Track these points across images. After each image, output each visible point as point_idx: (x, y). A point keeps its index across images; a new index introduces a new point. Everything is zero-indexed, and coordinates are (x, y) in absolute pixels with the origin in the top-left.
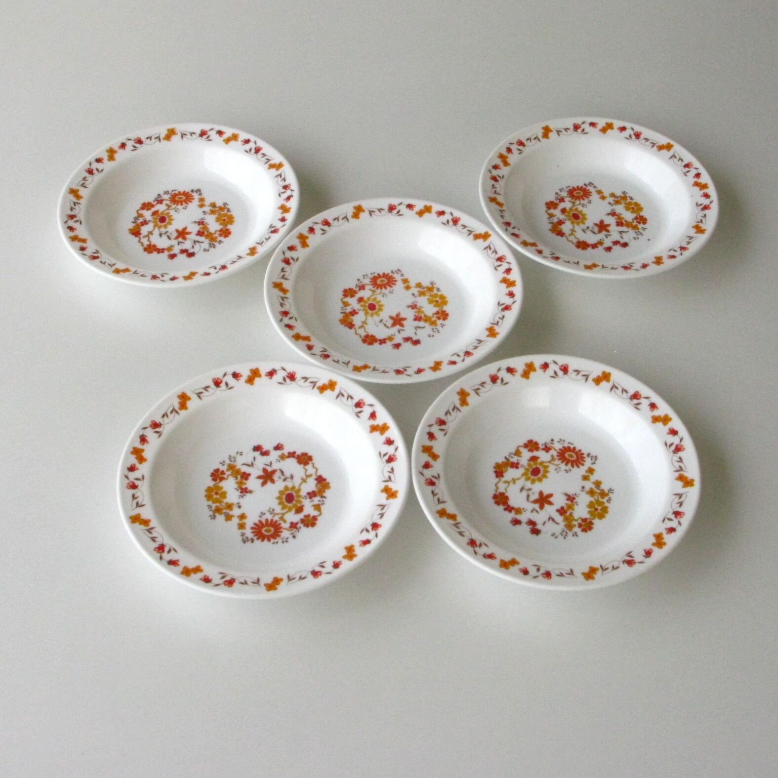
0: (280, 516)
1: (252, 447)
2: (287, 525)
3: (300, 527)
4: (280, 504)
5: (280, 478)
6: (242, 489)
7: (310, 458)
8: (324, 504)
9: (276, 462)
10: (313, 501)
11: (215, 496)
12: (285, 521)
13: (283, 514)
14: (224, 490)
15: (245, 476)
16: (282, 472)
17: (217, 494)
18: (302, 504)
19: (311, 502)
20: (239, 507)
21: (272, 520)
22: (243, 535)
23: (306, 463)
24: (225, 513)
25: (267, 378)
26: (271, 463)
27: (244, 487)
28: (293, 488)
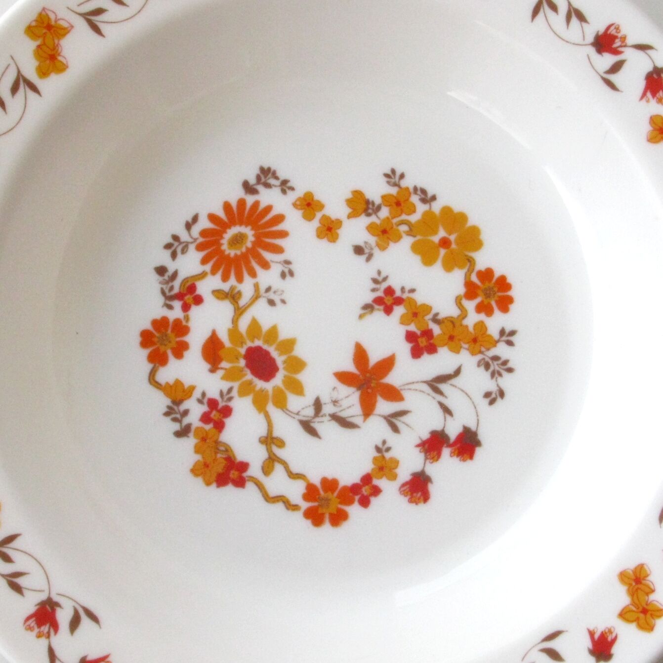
0: (243, 302)
1: (482, 436)
2: (204, 288)
3: (170, 307)
4: (273, 333)
5: (335, 402)
6: (399, 301)
7: (315, 517)
8: (167, 414)
9: (384, 442)
10: (200, 401)
11: (442, 233)
12: (219, 294)
13: (239, 312)
14: (437, 268)
15: (423, 342)
16: (345, 423)
17: (445, 243)
18: (220, 373)
19: (204, 394)
20: (358, 250)
21: (253, 274)
22: (285, 186)
23: (311, 493)
24: (379, 208)
25: (600, 628)
26: (395, 429)
27: (399, 311)
28: (280, 402)
